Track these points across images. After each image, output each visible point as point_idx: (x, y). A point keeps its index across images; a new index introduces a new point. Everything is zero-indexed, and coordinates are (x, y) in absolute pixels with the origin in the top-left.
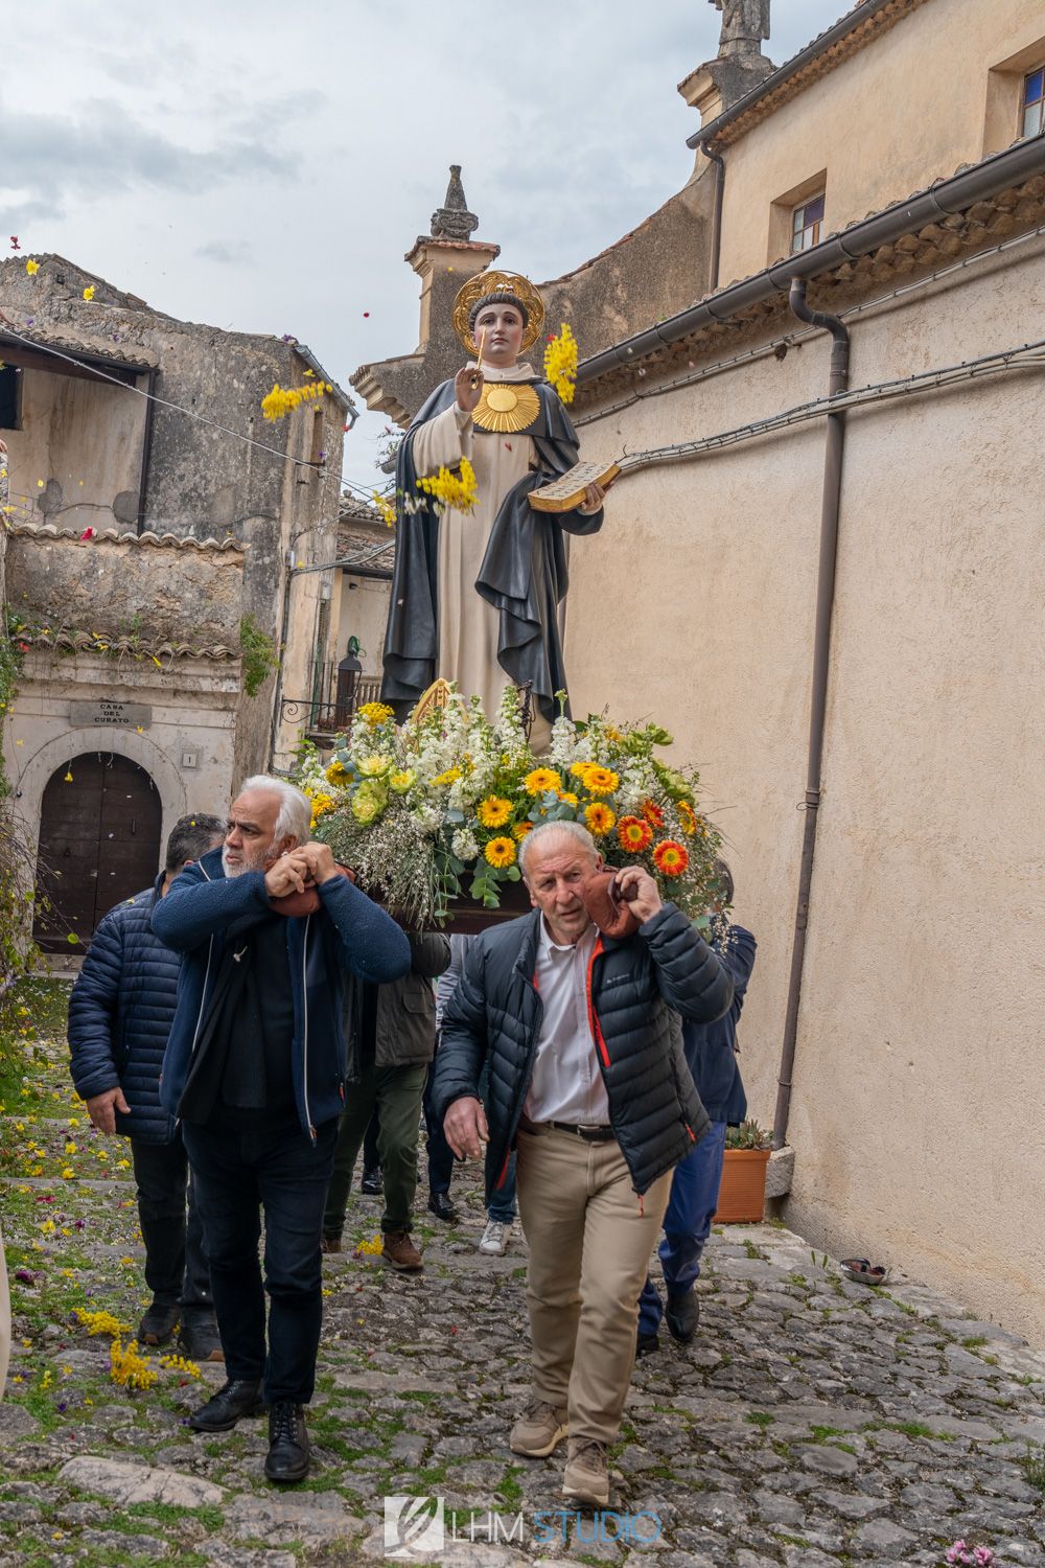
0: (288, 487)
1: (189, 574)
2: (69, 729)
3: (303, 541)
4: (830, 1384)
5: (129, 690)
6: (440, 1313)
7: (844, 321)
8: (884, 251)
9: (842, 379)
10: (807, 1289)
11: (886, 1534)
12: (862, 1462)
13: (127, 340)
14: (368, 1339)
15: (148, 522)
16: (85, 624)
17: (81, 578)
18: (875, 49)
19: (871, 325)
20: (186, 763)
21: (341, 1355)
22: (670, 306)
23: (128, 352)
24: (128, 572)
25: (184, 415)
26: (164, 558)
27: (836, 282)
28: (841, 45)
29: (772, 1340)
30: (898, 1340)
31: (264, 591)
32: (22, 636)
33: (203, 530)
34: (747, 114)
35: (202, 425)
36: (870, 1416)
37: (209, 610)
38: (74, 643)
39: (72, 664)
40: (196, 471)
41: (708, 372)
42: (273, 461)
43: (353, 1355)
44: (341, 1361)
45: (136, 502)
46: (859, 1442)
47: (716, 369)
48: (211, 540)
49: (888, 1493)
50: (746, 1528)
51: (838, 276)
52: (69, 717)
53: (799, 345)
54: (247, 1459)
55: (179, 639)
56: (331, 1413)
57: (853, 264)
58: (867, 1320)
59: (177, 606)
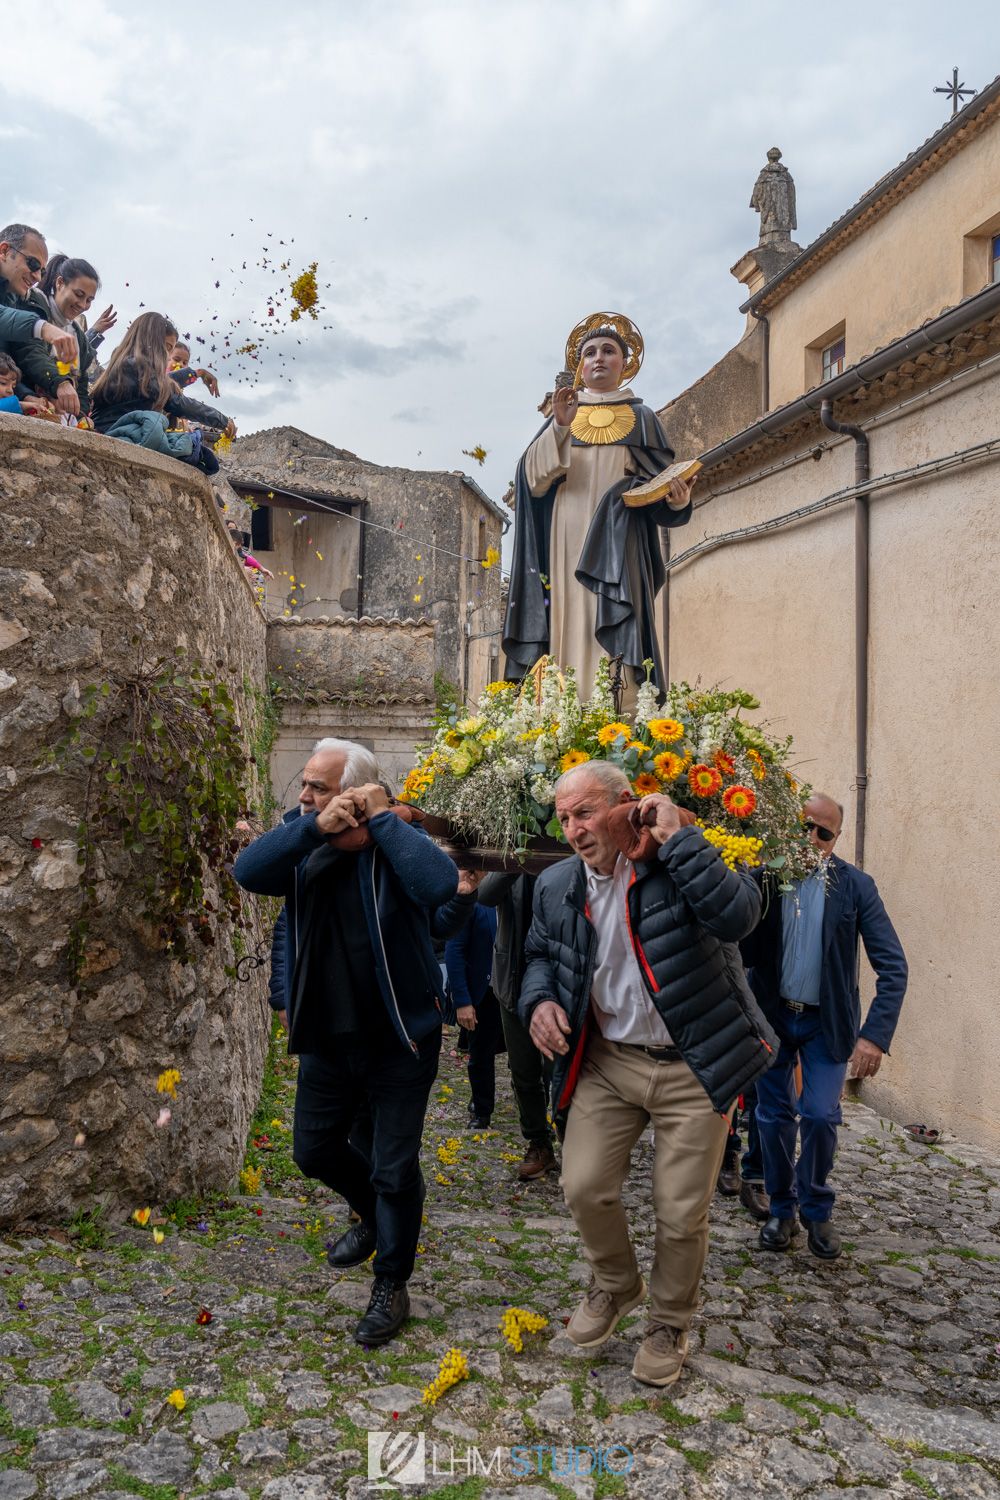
0: (463, 578)
1: (395, 644)
3: (476, 616)
4: (900, 1219)
5: (357, 729)
7: (863, 428)
8: (890, 375)
9: (865, 471)
10: (878, 1148)
11: (949, 1333)
12: (926, 1279)
13: (344, 482)
14: (549, 1192)
15: (365, 609)
16: (324, 685)
18: (876, 229)
19: (884, 431)
21: (530, 1204)
22: (734, 427)
23: (345, 490)
24: (352, 645)
25: (386, 532)
26: (377, 634)
27: (856, 401)
28: (851, 229)
29: (854, 1187)
30: (951, 1186)
31: (450, 654)
32: (280, 695)
33: (404, 613)
34: (783, 285)
35: (399, 538)
36: (932, 1243)
37: (410, 669)
38: (316, 698)
39: (316, 713)
40: (397, 571)
41: (764, 473)
42: (451, 560)
43: (538, 1204)
44: (531, 1209)
45: (356, 596)
46: (924, 1263)
47: (769, 471)
48: (409, 619)
49: (947, 1302)
50: (838, 1329)
51: (856, 396)
53: (831, 449)
54: (463, 1282)
55: (391, 691)
56: (523, 1247)
57: (867, 387)
58: (926, 1171)
59: (388, 667)
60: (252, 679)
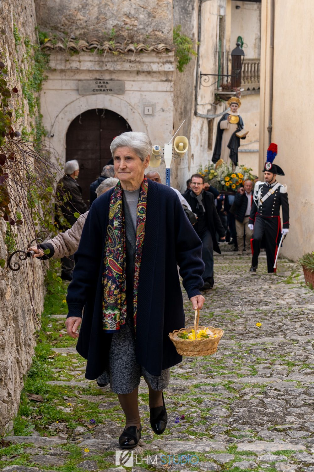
2: (78, 97)
5: (111, 72)
6: (297, 407)
14: (258, 424)
16: (83, 36)
17: (79, 10)
20: (146, 112)
21: (242, 434)
24: (106, 4)
31: (186, 12)
32: (48, 45)
37: (154, 24)
38: (77, 47)
39: (77, 59)
43: (249, 433)
44: (243, 436)
52: (78, 90)
55: (138, 42)
56: (235, 465)
59: (136, 23)
60: (22, 30)
